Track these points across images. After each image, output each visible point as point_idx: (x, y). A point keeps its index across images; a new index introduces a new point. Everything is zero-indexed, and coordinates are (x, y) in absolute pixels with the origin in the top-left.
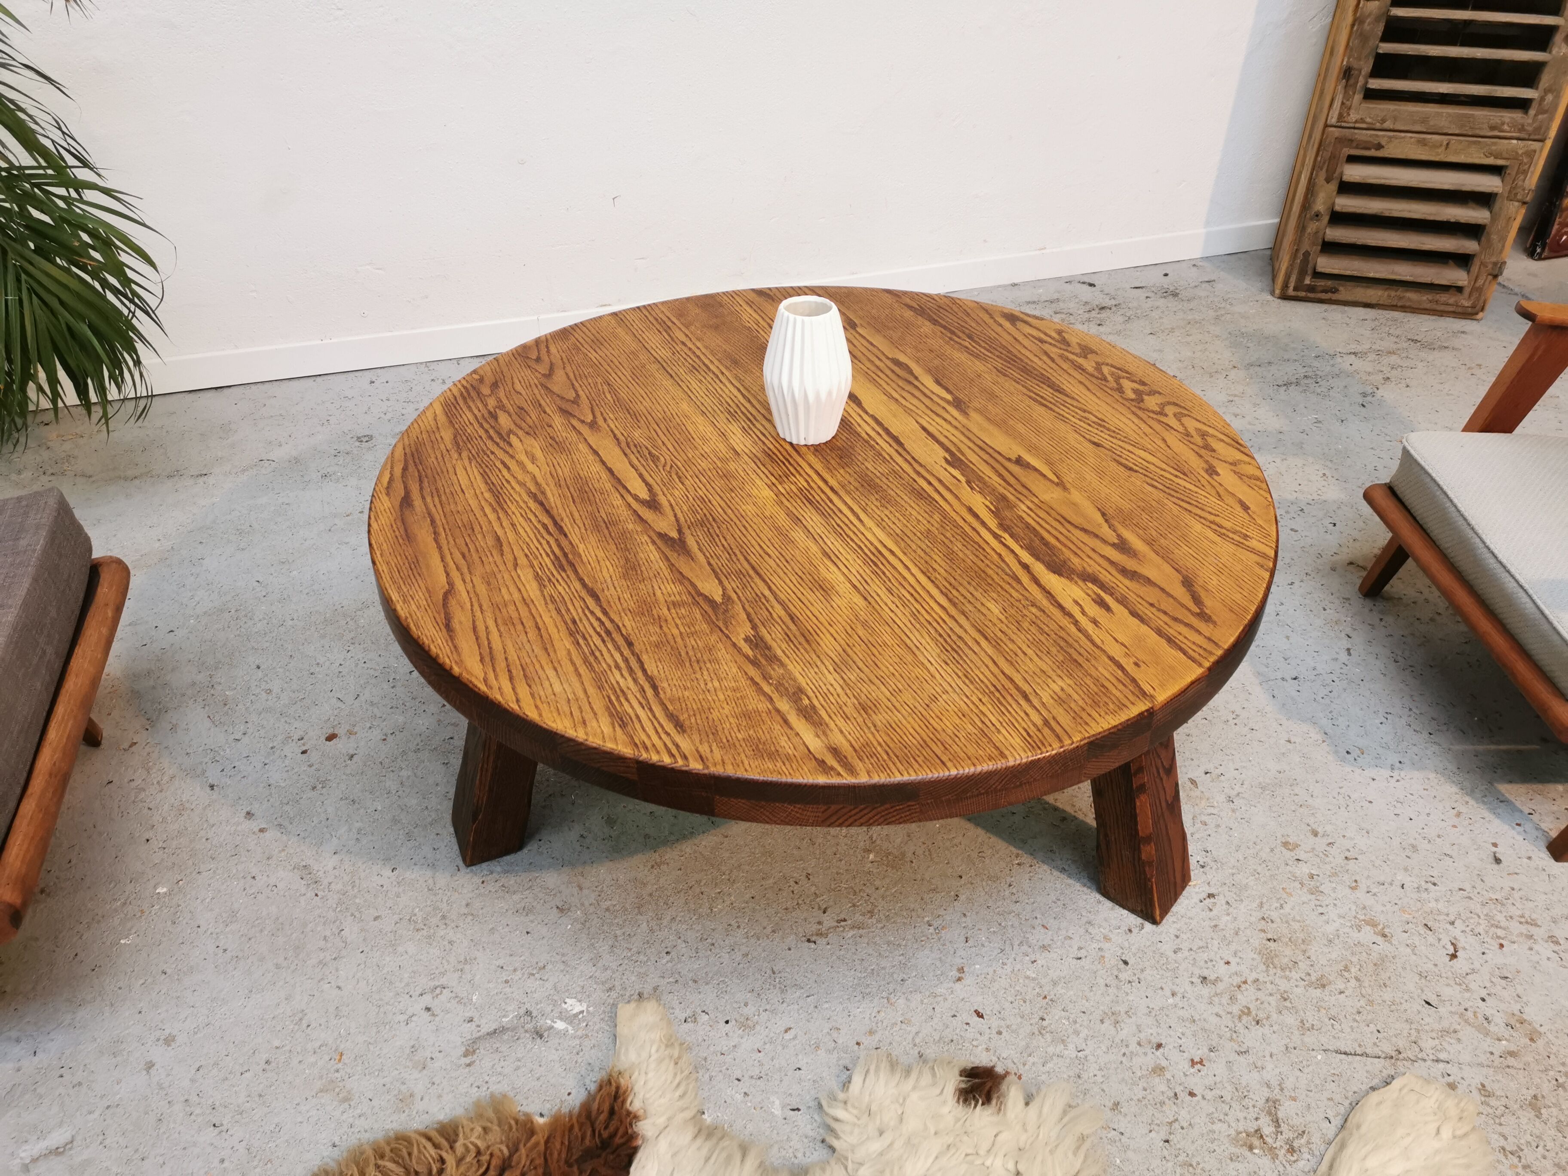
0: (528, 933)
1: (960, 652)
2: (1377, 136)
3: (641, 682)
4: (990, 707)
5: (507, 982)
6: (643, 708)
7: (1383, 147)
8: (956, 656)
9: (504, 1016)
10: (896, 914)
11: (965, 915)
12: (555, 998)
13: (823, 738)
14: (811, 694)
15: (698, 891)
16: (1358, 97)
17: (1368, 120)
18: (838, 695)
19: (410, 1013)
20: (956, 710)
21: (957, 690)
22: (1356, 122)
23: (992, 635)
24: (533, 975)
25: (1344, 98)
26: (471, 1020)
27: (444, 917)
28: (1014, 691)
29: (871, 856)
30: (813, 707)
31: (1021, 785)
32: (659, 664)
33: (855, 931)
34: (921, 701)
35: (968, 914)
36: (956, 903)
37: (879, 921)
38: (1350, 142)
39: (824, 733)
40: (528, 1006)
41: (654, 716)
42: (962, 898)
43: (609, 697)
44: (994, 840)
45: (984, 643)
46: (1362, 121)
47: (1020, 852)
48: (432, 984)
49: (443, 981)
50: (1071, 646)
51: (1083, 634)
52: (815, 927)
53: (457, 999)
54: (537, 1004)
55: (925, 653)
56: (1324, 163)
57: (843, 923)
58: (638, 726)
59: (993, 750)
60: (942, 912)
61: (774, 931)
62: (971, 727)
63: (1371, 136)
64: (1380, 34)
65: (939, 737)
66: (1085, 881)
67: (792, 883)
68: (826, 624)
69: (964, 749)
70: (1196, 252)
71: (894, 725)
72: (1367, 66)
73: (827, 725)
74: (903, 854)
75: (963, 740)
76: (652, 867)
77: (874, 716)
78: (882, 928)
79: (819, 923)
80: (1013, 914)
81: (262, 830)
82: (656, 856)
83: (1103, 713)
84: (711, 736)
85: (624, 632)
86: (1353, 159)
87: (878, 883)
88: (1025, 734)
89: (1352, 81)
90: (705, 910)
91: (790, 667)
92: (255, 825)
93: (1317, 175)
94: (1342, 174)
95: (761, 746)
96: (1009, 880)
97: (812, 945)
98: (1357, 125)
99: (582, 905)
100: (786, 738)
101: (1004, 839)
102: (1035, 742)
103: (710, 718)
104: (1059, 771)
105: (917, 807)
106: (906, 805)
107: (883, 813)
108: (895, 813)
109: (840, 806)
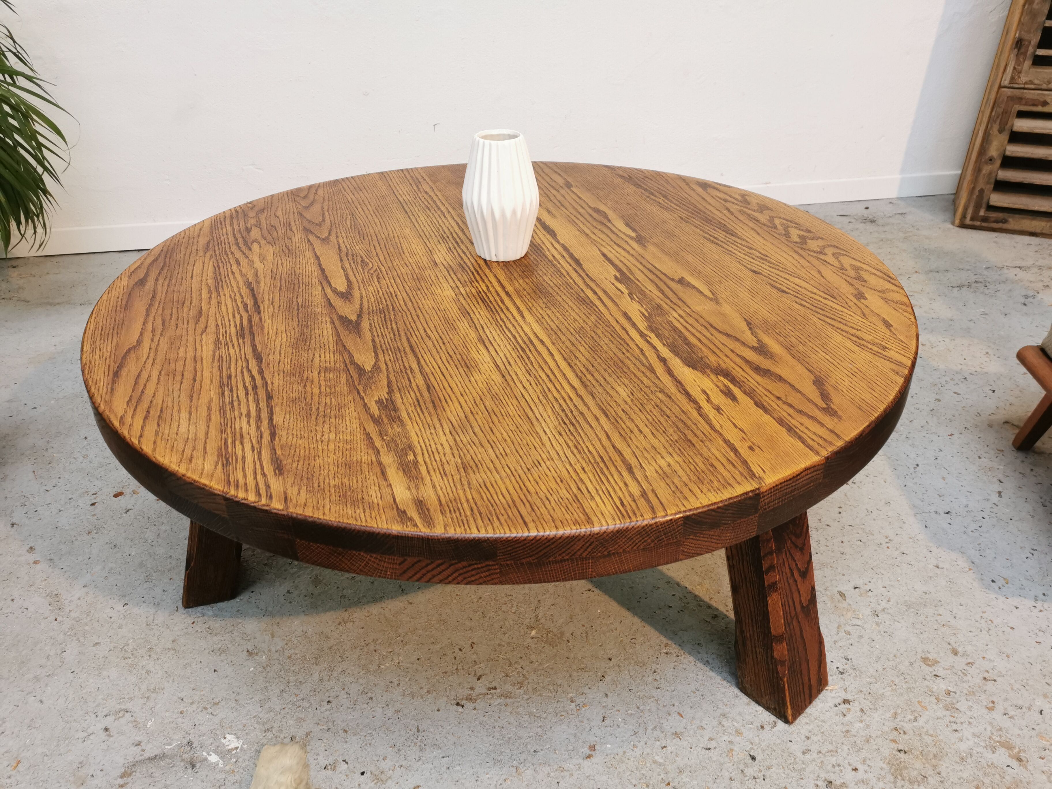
0: (215, 671)
1: (577, 425)
2: (1044, 95)
3: (263, 430)
4: (591, 475)
5: (182, 713)
6: (253, 451)
7: (1048, 104)
8: (572, 428)
9: (168, 744)
10: (543, 688)
11: (607, 695)
12: (218, 732)
13: (414, 491)
14: (418, 450)
15: (372, 648)
16: (1028, 63)
17: (1036, 82)
18: (444, 455)
19: (89, 731)
20: (555, 475)
21: (563, 458)
22: (1025, 83)
23: (614, 414)
24: (206, 709)
25: (1016, 63)
26: (138, 744)
27: (150, 649)
28: (619, 463)
29: (533, 633)
30: (416, 463)
31: (609, 555)
32: (287, 416)
33: (502, 700)
34: (523, 465)
35: (609, 694)
36: (601, 683)
37: (525, 693)
38: (1020, 100)
39: (417, 487)
40: (191, 737)
41: (260, 459)
42: (608, 678)
43: (226, 440)
44: (648, 629)
45: (603, 419)
46: (1031, 82)
47: (670, 642)
48: (118, 707)
49: (128, 706)
50: (688, 428)
51: (704, 419)
52: (467, 692)
53: (134, 724)
54: (200, 736)
55: (544, 424)
56: (998, 117)
57: (492, 691)
58: (239, 466)
59: (581, 515)
60: (586, 690)
61: (428, 692)
62: (565, 492)
63: (1038, 94)
64: (1046, 12)
65: (529, 498)
66: (727, 675)
67: (457, 650)
68: (459, 395)
69: (552, 511)
70: (893, 193)
71: (489, 485)
72: (1035, 38)
73: (422, 479)
74: (562, 634)
75: (553, 503)
76: (340, 623)
77: (472, 475)
78: (527, 699)
79: (472, 689)
80: (652, 699)
81: (35, 562)
82: (345, 615)
83: (705, 490)
84: (305, 480)
85: (269, 389)
86: (1022, 115)
87: (533, 657)
88: (618, 504)
89: (1023, 50)
90: (373, 667)
91: (409, 426)
92: (32, 557)
93: (992, 127)
94: (1013, 125)
95: (349, 493)
96: (654, 666)
97: (460, 709)
98: (1027, 86)
99: (270, 651)
100: (377, 488)
101: (656, 629)
102: (627, 511)
103: (312, 465)
104: (652, 545)
105: (497, 567)
106: (484, 565)
107: (461, 571)
108: (473, 572)
109: (416, 559)
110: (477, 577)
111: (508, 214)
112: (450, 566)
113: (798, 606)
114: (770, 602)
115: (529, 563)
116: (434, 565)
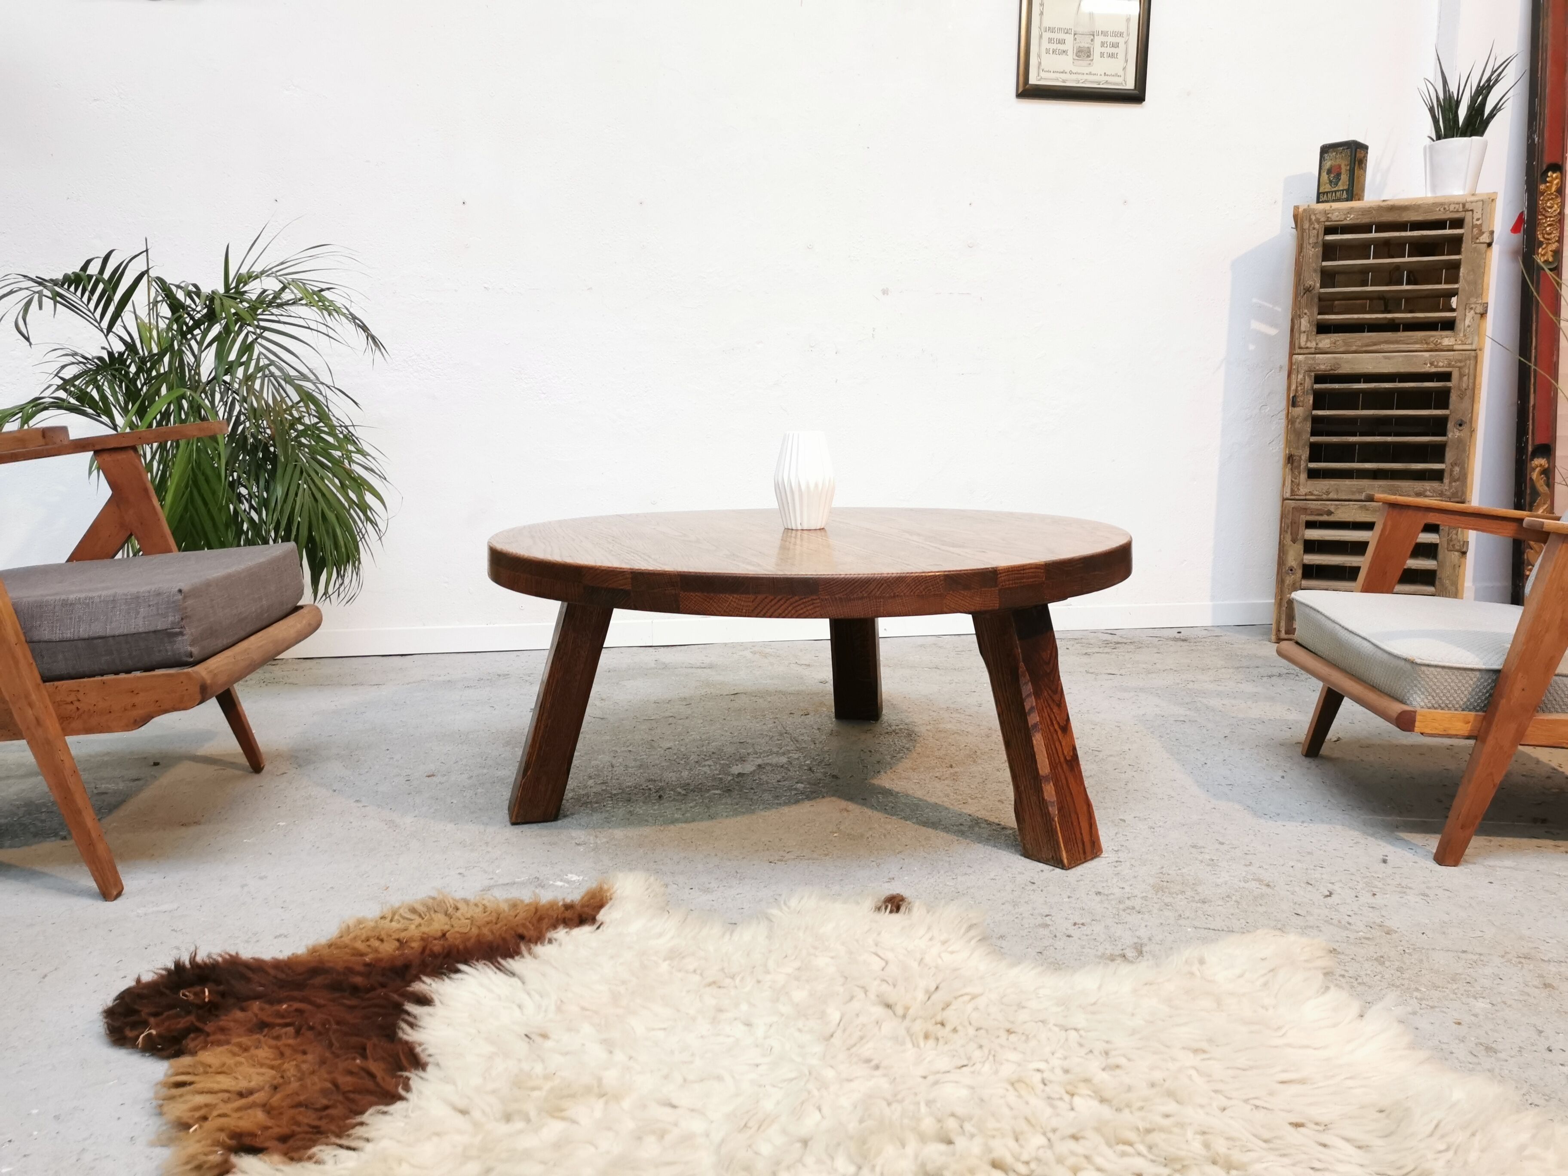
0: (549, 851)
2: (1328, 505)
5: (525, 867)
7: (1332, 513)
9: (518, 879)
10: (846, 856)
12: (560, 874)
15: (689, 841)
16: (1303, 476)
17: (1316, 493)
22: (1306, 495)
24: (546, 865)
25: (1292, 477)
27: (487, 843)
33: (810, 861)
35: (906, 859)
36: (898, 855)
37: (831, 858)
38: (1305, 510)
40: (537, 876)
42: (904, 853)
46: (1311, 494)
48: (467, 865)
49: (476, 864)
52: (778, 858)
53: (485, 871)
54: (545, 875)
56: (1288, 528)
57: (801, 859)
60: (885, 858)
61: (744, 858)
63: (1321, 504)
64: (1309, 430)
67: (766, 842)
70: (1208, 622)
72: (1305, 454)
74: (862, 835)
76: (657, 831)
78: (833, 861)
79: (782, 857)
80: (945, 861)
81: (364, 807)
82: (661, 828)
86: (1310, 525)
87: (836, 844)
89: (1295, 464)
90: (691, 848)
92: (360, 805)
93: (1284, 538)
94: (1303, 535)
97: (773, 864)
98: (1308, 497)
99: (596, 843)
104: (924, 593)
105: (818, 601)
106: (810, 599)
107: (794, 605)
108: (802, 606)
109: (764, 596)
110: (805, 610)
112: (787, 600)
113: (1062, 759)
114: (1034, 742)
115: (840, 598)
116: (776, 600)
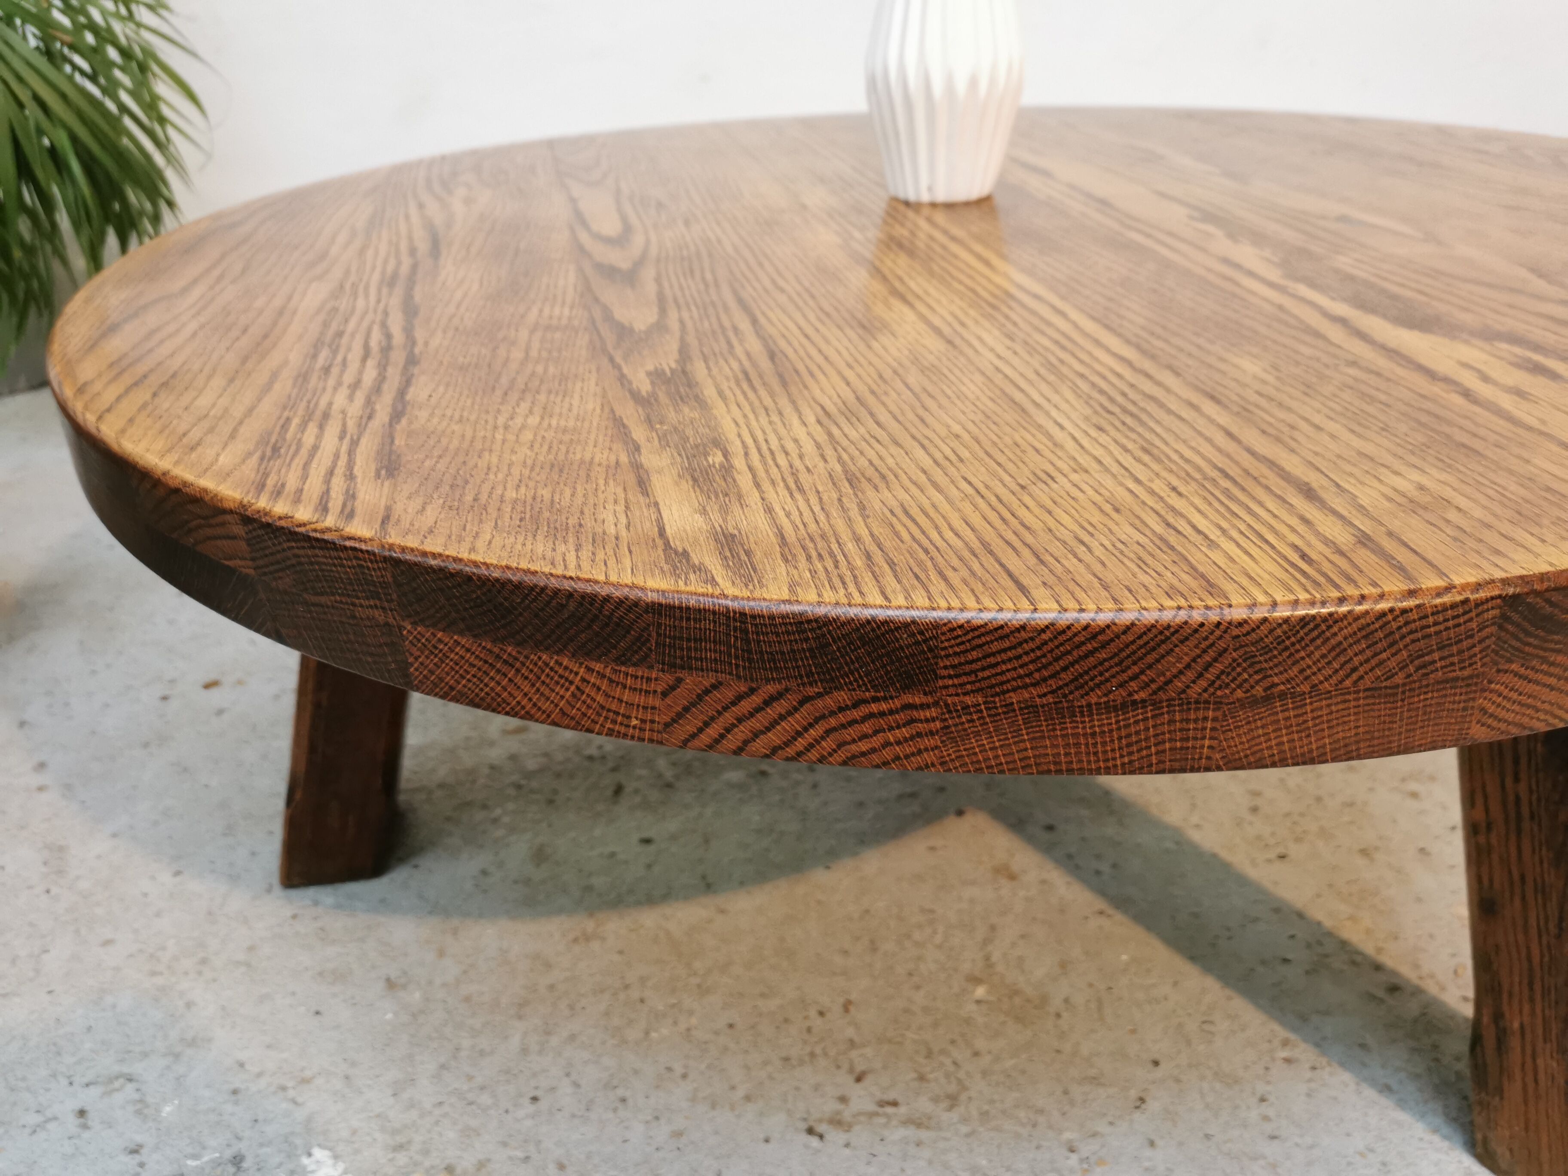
0: (317, 1013)
1: (1144, 417)
3: (378, 407)
4: (1197, 501)
5: (235, 1092)
6: (341, 438)
8: (1129, 420)
9: (195, 1157)
10: (1004, 1112)
11: (1152, 1144)
12: (298, 1141)
13: (716, 517)
14: (736, 447)
15: (635, 994)
18: (801, 457)
19: (49, 1114)
20: (1098, 499)
21: (1115, 468)
23: (1235, 398)
24: (284, 1088)
26: (135, 1151)
27: (204, 961)
28: (1273, 481)
29: (980, 992)
30: (727, 470)
31: (1267, 699)
32: (441, 389)
33: (910, 1132)
34: (1007, 479)
35: (1159, 1142)
36: (1137, 1115)
37: (965, 1120)
39: (725, 511)
40: (242, 1147)
41: (351, 453)
42: (1153, 1105)
43: (288, 420)
44: (1240, 1005)
45: (1209, 407)
47: (1292, 1036)
48: (116, 1069)
49: (137, 1068)
50: (1449, 423)
51: (1488, 409)
52: (831, 1106)
53: (139, 1106)
54: (261, 1145)
55: (1054, 413)
57: (890, 1110)
58: (299, 461)
59: (1185, 577)
60: (1102, 1127)
61: (748, 1098)
62: (1130, 530)
65: (1029, 539)
66: (1439, 1121)
67: (813, 1013)
68: (842, 366)
69: (1098, 568)
71: (915, 511)
73: (740, 497)
74: (1044, 1000)
75: (1099, 551)
76: (576, 940)
77: (870, 493)
78: (968, 1135)
79: (843, 1099)
80: (1262, 1162)
81: (41, 789)
84: (445, 489)
85: (417, 351)
87: (980, 1044)
88: (1295, 558)
90: (634, 1034)
91: (719, 409)
92: (36, 780)
95: (547, 514)
96: (1261, 1088)
97: (814, 1142)
99: (430, 983)
100: (620, 508)
101: (1258, 1005)
102: (1325, 575)
103: (471, 464)
105: (933, 712)
106: (898, 703)
107: (833, 722)
108: (867, 728)
109: (708, 680)
110: (877, 741)
111: (961, 87)
112: (802, 703)
115: (1030, 708)
116: (756, 700)
